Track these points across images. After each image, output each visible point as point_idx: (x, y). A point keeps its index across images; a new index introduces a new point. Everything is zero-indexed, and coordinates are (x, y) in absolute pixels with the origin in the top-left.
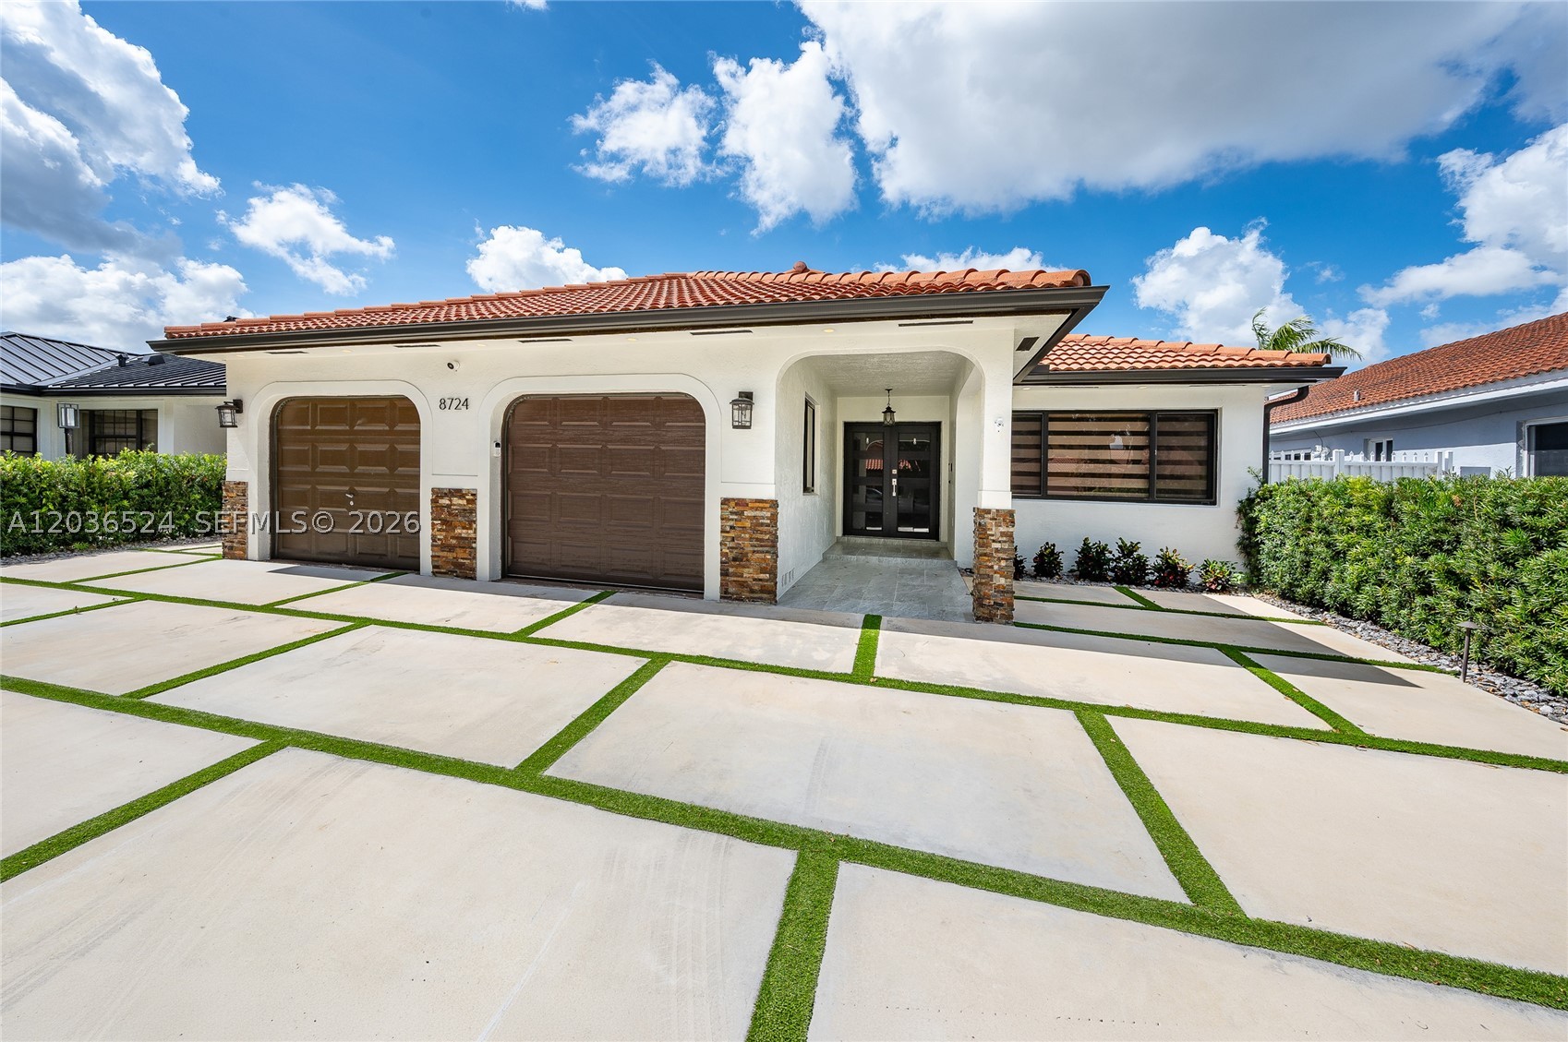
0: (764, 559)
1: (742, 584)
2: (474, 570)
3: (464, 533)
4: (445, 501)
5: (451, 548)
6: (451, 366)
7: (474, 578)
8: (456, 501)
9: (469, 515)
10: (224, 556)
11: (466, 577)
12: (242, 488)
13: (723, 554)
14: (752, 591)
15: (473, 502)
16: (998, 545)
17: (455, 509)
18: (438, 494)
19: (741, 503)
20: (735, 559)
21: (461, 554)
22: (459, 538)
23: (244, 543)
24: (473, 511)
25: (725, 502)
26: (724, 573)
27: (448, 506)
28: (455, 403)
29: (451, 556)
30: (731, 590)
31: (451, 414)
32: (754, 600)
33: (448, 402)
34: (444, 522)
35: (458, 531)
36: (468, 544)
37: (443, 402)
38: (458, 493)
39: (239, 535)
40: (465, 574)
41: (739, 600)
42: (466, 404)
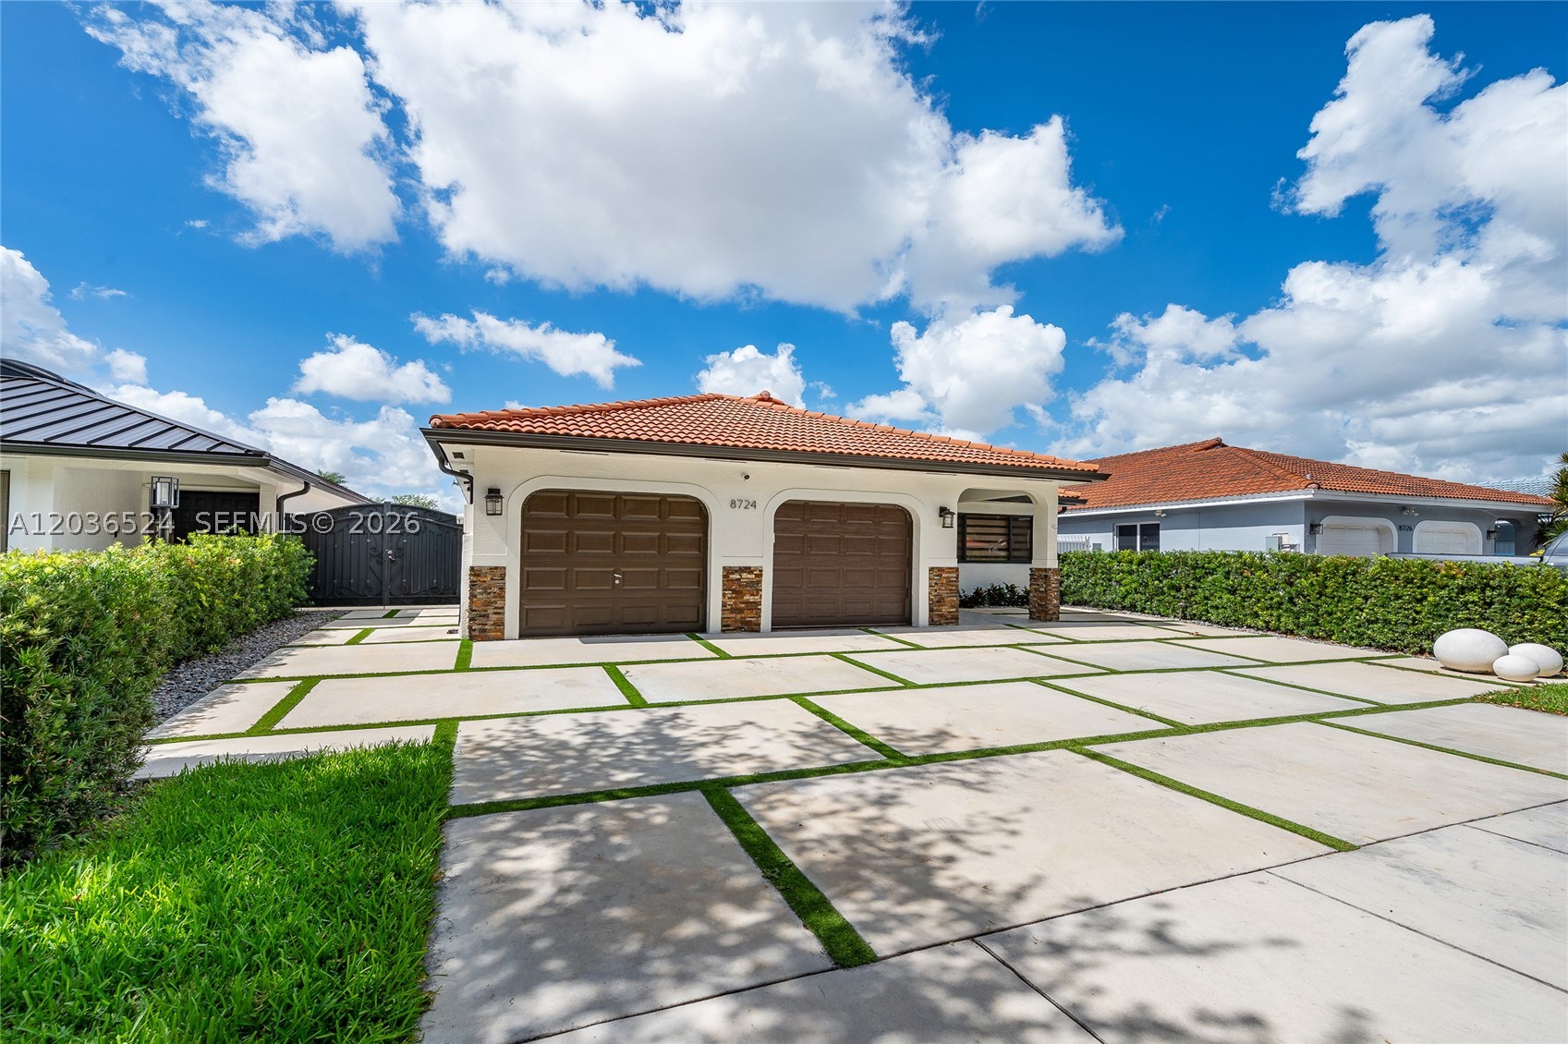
0: (953, 601)
1: (941, 616)
2: (758, 625)
3: (752, 599)
4: (736, 576)
5: (741, 611)
6: (747, 478)
7: (758, 630)
8: (744, 575)
9: (755, 586)
10: (472, 639)
11: (752, 631)
12: (500, 571)
13: (930, 599)
14: (947, 619)
15: (759, 575)
16: (1053, 585)
17: (741, 582)
18: (728, 571)
19: (941, 570)
20: (938, 602)
21: (748, 615)
22: (747, 603)
23: (499, 622)
24: (759, 582)
25: (931, 569)
26: (931, 610)
27: (739, 580)
28: (744, 504)
29: (739, 616)
30: (935, 620)
31: (740, 512)
32: (947, 624)
33: (738, 503)
34: (734, 591)
35: (747, 597)
36: (755, 607)
37: (734, 503)
38: (748, 570)
39: (494, 617)
40: (752, 628)
41: (941, 624)
42: (754, 505)
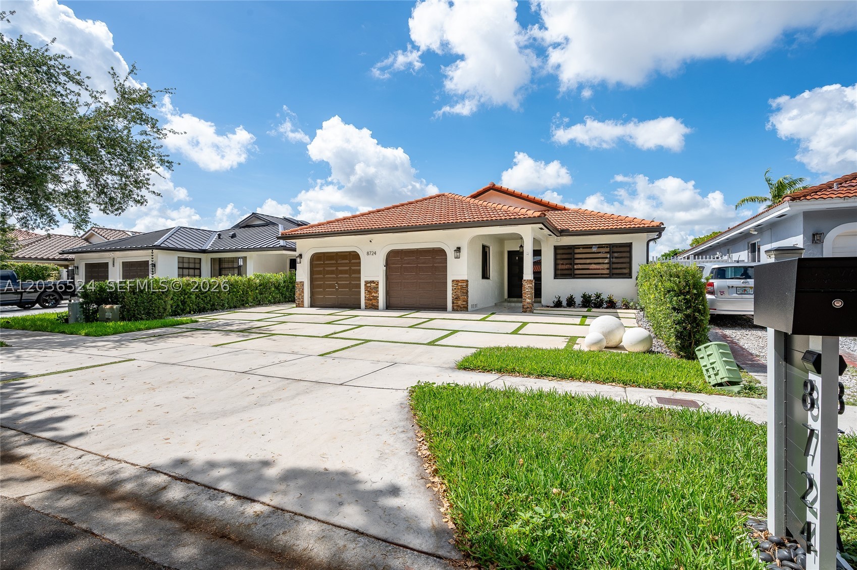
0: (464, 298)
1: (458, 306)
2: (378, 306)
3: (375, 295)
4: (369, 285)
5: (371, 300)
6: (371, 241)
7: (378, 309)
8: (372, 284)
9: (376, 289)
10: (296, 307)
11: (376, 309)
12: (302, 283)
13: (453, 297)
14: (461, 308)
15: (378, 284)
16: (527, 290)
17: (372, 287)
18: (367, 282)
19: (458, 281)
20: (456, 298)
21: (374, 302)
22: (373, 296)
23: (303, 302)
24: (378, 287)
25: (453, 281)
26: (453, 303)
27: (370, 286)
28: (372, 253)
29: (371, 302)
30: (455, 308)
31: (370, 256)
32: (461, 310)
33: (369, 253)
34: (369, 291)
35: (373, 294)
36: (376, 298)
37: (368, 253)
38: (373, 282)
39: (301, 299)
40: (375, 307)
41: (457, 311)
42: (375, 253)
